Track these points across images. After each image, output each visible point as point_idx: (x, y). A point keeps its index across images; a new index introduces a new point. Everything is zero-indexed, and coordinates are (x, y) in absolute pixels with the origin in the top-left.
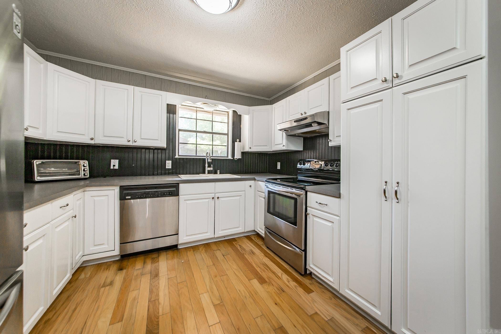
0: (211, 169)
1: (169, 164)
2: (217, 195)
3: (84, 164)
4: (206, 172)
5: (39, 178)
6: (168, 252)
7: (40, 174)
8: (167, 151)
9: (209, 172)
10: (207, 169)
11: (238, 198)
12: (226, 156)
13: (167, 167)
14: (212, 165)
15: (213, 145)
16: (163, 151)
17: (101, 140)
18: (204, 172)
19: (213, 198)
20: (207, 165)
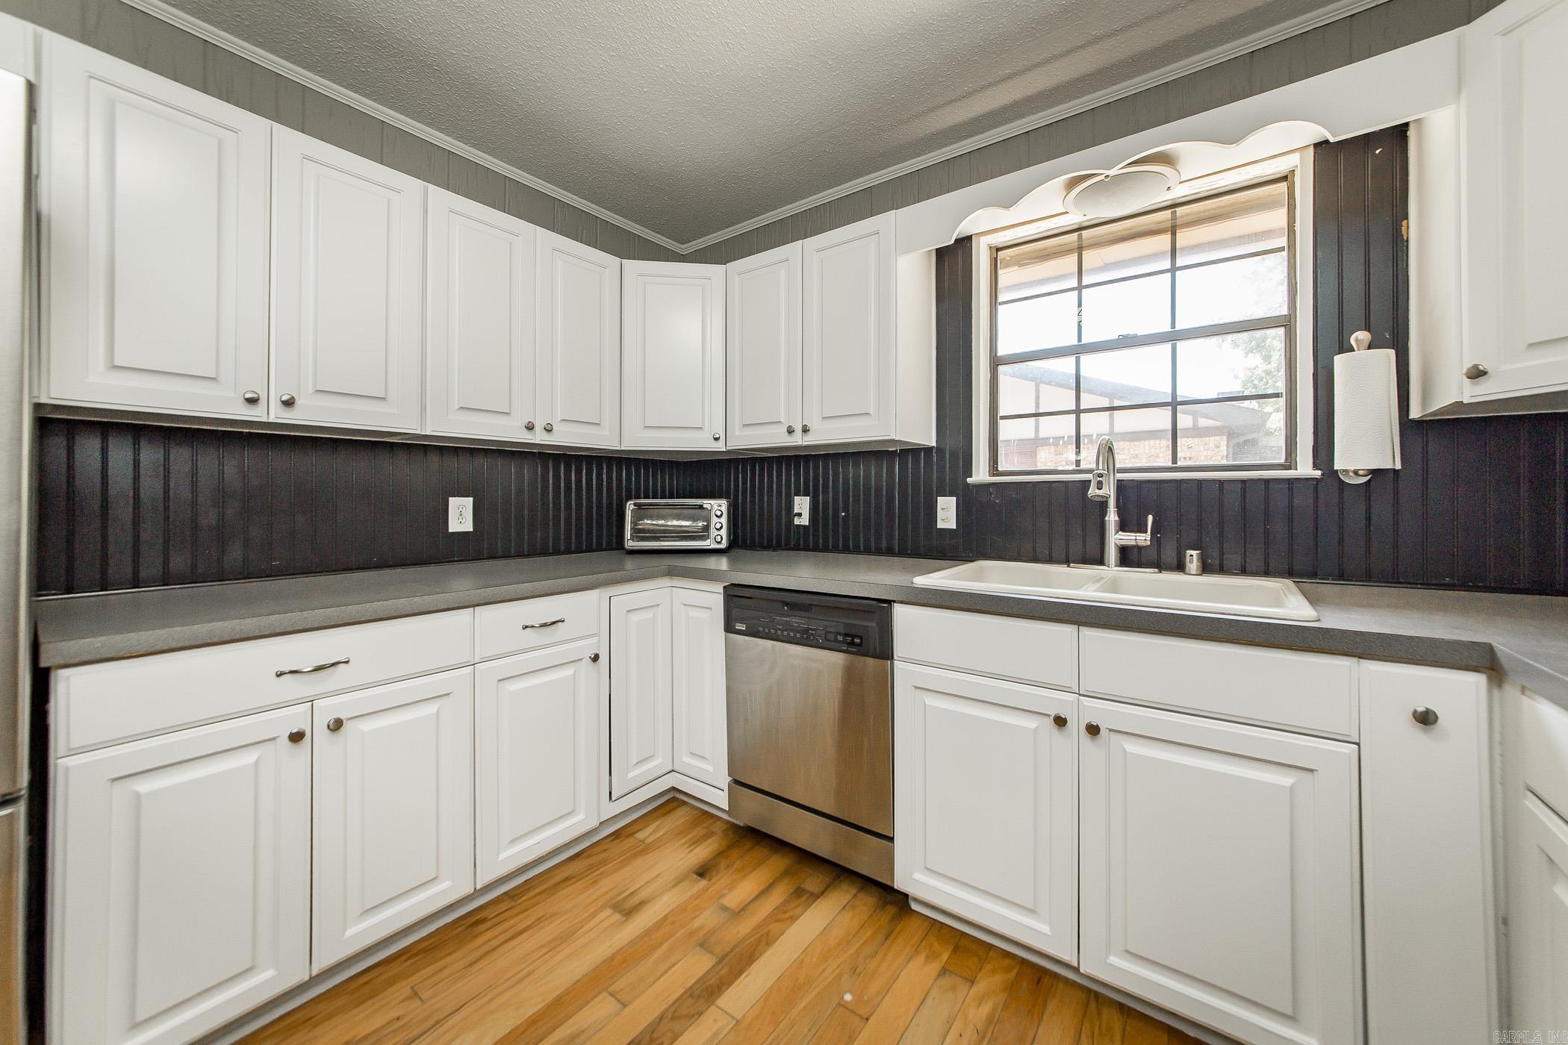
0: (1143, 539)
1: (947, 513)
2: (1092, 708)
3: (718, 508)
4: (1112, 554)
5: (631, 543)
6: (861, 895)
7: (639, 534)
8: (940, 459)
9: (1128, 557)
10: (1116, 538)
13: (939, 526)
14: (1150, 518)
15: (1174, 404)
17: (739, 440)
18: (1098, 557)
19: (1060, 722)
20: (1112, 517)
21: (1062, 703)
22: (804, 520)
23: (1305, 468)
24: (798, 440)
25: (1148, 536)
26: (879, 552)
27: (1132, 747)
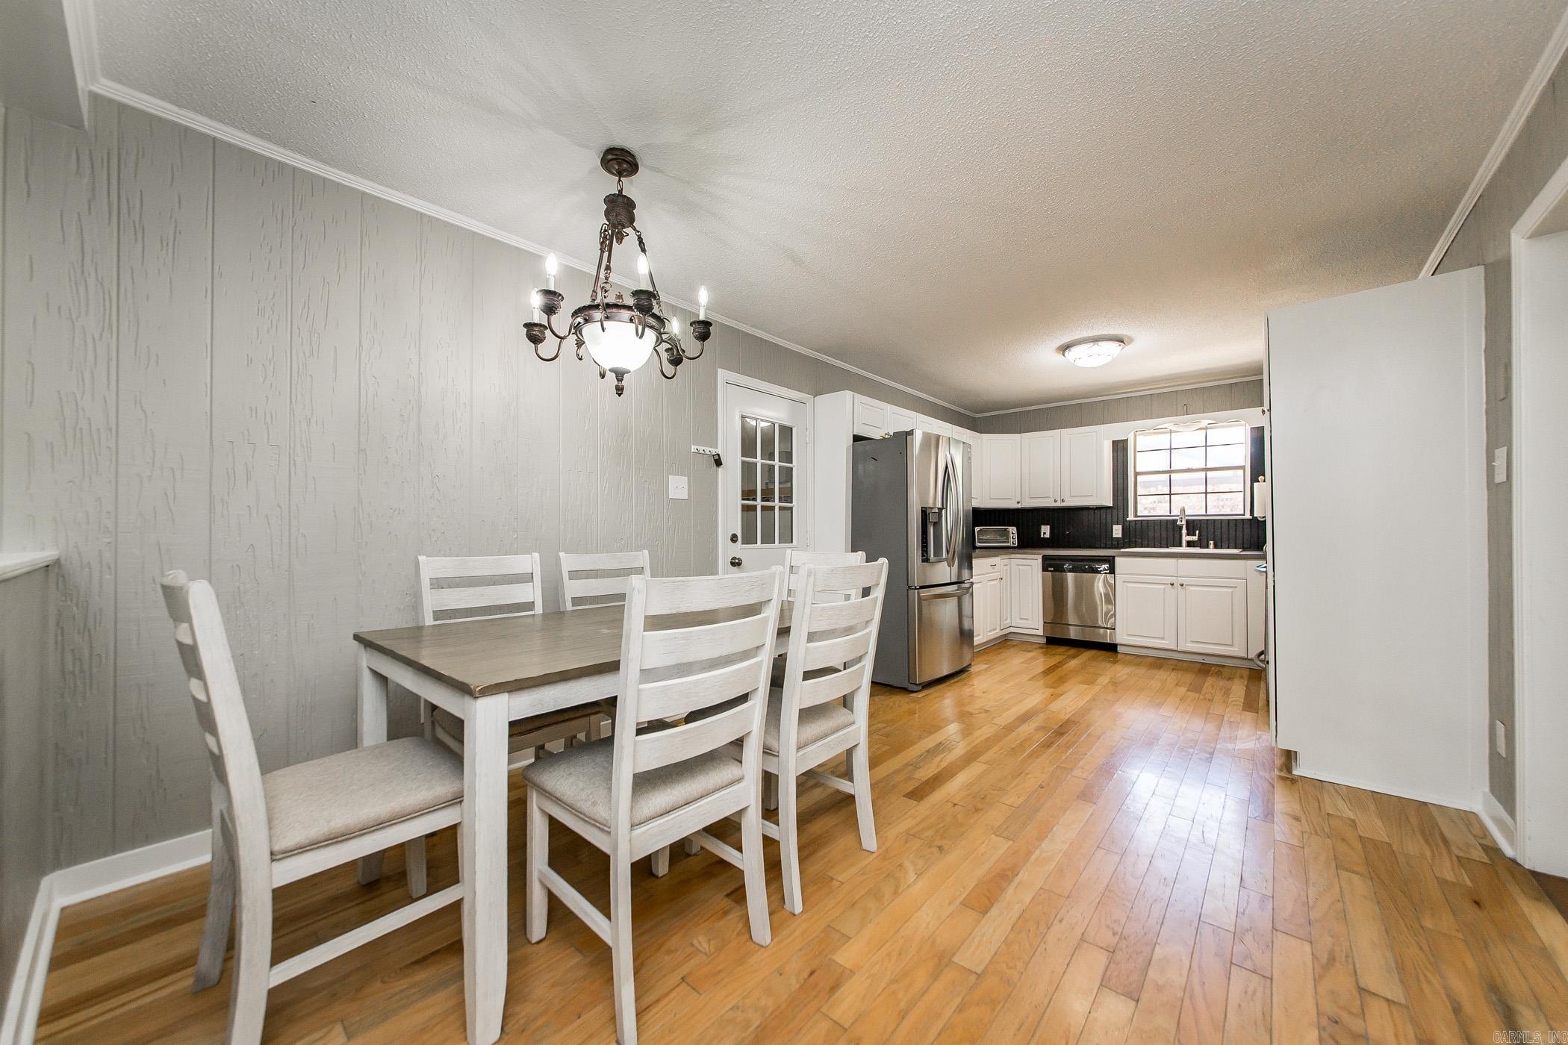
0: (1195, 538)
1: (1117, 531)
2: (1181, 580)
3: (1013, 531)
4: (1184, 543)
5: (978, 544)
7: (981, 541)
8: (1115, 511)
9: (1190, 544)
10: (1185, 538)
11: (1231, 590)
12: (1242, 513)
13: (1114, 536)
14: (1197, 532)
16: (1108, 511)
17: (1028, 503)
18: (1180, 545)
19: (1172, 585)
20: (1184, 531)
21: (1172, 580)
22: (1047, 536)
23: (1248, 516)
24: (1059, 504)
25: (1197, 537)
26: (1078, 547)
27: (1192, 588)
